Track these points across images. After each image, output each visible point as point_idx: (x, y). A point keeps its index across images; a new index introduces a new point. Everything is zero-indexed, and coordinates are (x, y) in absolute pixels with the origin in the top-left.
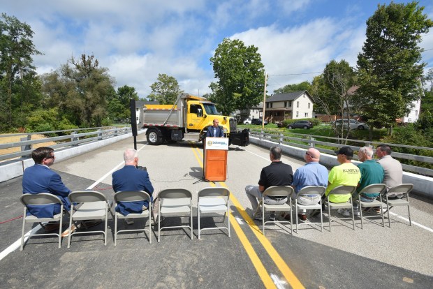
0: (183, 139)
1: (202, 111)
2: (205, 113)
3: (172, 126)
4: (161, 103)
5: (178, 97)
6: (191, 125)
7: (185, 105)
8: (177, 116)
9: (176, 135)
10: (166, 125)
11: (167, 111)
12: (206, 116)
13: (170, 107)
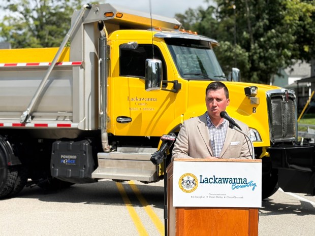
0: (95, 174)
1: (163, 69)
2: (173, 73)
3: (52, 124)
4: (20, 43)
5: (76, 19)
6: (124, 120)
7: (102, 48)
8: (73, 89)
9: (67, 158)
10: (31, 124)
11: (34, 70)
12: (177, 87)
13: (44, 57)
